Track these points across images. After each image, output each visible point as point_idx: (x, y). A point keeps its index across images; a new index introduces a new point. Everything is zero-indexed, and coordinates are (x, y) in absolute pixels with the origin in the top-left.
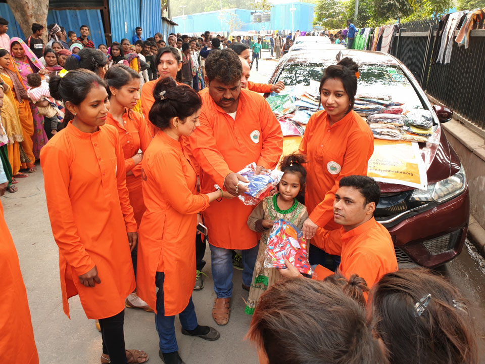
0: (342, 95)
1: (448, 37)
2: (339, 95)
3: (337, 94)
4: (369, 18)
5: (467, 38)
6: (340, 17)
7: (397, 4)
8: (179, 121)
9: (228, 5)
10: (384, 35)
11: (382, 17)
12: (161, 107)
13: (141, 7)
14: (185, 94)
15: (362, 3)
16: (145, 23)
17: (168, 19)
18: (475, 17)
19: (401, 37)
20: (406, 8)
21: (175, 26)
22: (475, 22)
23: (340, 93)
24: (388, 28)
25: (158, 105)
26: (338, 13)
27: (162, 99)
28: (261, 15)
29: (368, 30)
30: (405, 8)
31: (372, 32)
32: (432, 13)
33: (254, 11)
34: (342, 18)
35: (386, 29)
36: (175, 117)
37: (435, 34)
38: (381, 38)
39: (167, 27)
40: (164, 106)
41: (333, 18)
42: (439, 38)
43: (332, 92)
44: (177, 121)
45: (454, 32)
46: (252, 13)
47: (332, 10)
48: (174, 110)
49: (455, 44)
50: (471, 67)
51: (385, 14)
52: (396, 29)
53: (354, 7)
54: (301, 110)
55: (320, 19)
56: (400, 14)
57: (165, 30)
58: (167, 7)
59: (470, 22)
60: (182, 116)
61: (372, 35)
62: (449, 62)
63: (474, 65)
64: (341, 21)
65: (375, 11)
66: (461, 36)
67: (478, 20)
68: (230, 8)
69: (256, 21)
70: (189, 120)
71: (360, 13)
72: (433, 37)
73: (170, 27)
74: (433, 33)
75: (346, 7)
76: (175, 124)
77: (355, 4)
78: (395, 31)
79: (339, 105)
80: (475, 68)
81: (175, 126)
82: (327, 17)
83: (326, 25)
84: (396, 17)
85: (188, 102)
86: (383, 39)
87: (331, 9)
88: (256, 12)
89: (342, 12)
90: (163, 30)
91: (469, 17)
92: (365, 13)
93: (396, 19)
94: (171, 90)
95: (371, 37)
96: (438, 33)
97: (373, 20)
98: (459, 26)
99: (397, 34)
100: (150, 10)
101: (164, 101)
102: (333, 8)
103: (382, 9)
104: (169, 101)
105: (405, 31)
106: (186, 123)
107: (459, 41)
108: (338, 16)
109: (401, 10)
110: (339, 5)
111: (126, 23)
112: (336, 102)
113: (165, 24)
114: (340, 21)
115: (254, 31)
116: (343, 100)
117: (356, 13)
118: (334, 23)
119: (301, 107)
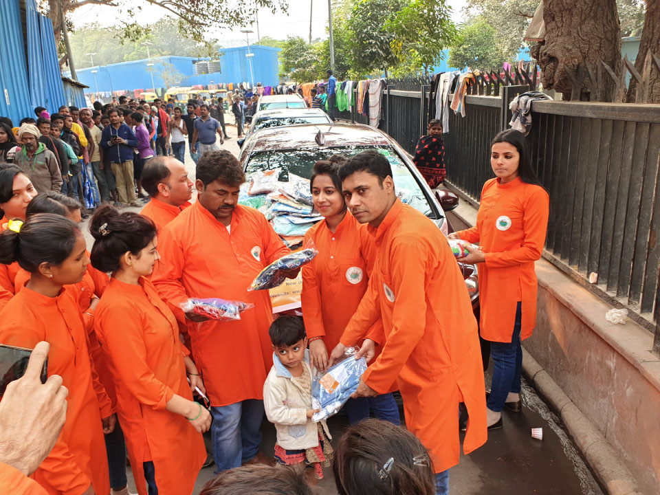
0: (333, 192)
1: (442, 101)
2: (329, 191)
3: (328, 192)
4: (349, 67)
5: (462, 105)
6: (313, 66)
7: (381, 52)
8: (132, 257)
9: (159, 52)
10: (370, 92)
11: (364, 67)
12: (106, 245)
13: (28, 66)
14: (133, 222)
15: (338, 50)
16: (36, 88)
17: (73, 80)
18: (468, 81)
19: (391, 96)
20: (392, 57)
21: (84, 89)
22: (468, 86)
23: (330, 189)
24: (374, 84)
25: (101, 244)
26: (309, 62)
27: (104, 234)
28: (207, 64)
29: (350, 84)
30: (390, 56)
31: (355, 86)
32: (422, 65)
33: (196, 59)
34: (315, 68)
35: (371, 84)
36: (126, 252)
37: (428, 97)
38: (367, 95)
39: (71, 91)
40: (109, 243)
41: (304, 68)
42: (433, 101)
43: (322, 189)
44: (130, 258)
45: (448, 96)
46: (194, 62)
47: (302, 58)
48: (124, 244)
49: (451, 111)
50: (471, 139)
51: (368, 64)
52: (384, 85)
53: (329, 55)
54: (280, 216)
55: (287, 70)
56: (386, 64)
57: (69, 95)
58: (68, 59)
59: (463, 87)
60: (136, 249)
61: (355, 90)
62: (448, 131)
63: (474, 137)
64: (315, 71)
65: (355, 60)
66: (456, 102)
67: (471, 84)
68: (162, 55)
69: (200, 73)
70: (144, 253)
71: (337, 62)
72: (426, 99)
73: (77, 91)
74: (425, 94)
75: (318, 55)
76: (128, 262)
77: (329, 50)
78: (382, 88)
79: (331, 203)
80: (476, 139)
81: (129, 264)
82: (297, 66)
83: (296, 78)
84: (381, 67)
85: (138, 230)
86: (370, 96)
87: (301, 56)
88: (199, 61)
89: (315, 61)
90: (67, 96)
91: (461, 80)
92: (344, 61)
93: (382, 69)
94: (114, 220)
95: (355, 93)
96: (431, 95)
97: (355, 71)
98: (453, 88)
99: (386, 92)
100: (43, 70)
101: (107, 237)
102: (303, 54)
103: (363, 58)
104: (116, 234)
105: (394, 88)
106: (142, 258)
107: (455, 108)
108: (310, 66)
109: (385, 59)
110: (310, 51)
111: (6, 91)
112: (327, 200)
113: (69, 87)
114: (313, 71)
115: (200, 86)
116: (335, 197)
117: (333, 62)
118: (306, 74)
119: (279, 212)
